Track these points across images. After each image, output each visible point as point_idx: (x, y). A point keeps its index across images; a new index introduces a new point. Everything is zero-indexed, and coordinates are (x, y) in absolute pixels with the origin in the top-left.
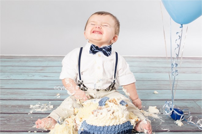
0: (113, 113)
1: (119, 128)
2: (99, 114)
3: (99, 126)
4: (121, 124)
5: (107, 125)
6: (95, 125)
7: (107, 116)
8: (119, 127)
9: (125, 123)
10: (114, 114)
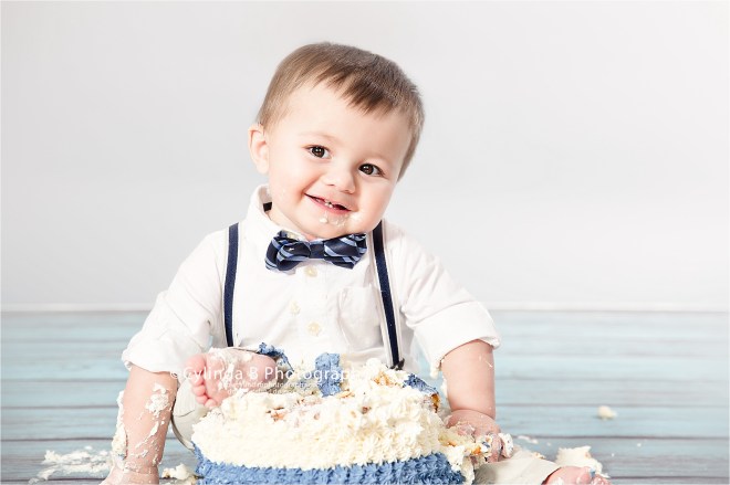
0: (365, 410)
1: (398, 476)
2: (309, 417)
3: (310, 469)
4: (405, 458)
5: (345, 462)
6: (296, 467)
7: (338, 421)
8: (393, 471)
9: (425, 460)
10: (370, 414)
